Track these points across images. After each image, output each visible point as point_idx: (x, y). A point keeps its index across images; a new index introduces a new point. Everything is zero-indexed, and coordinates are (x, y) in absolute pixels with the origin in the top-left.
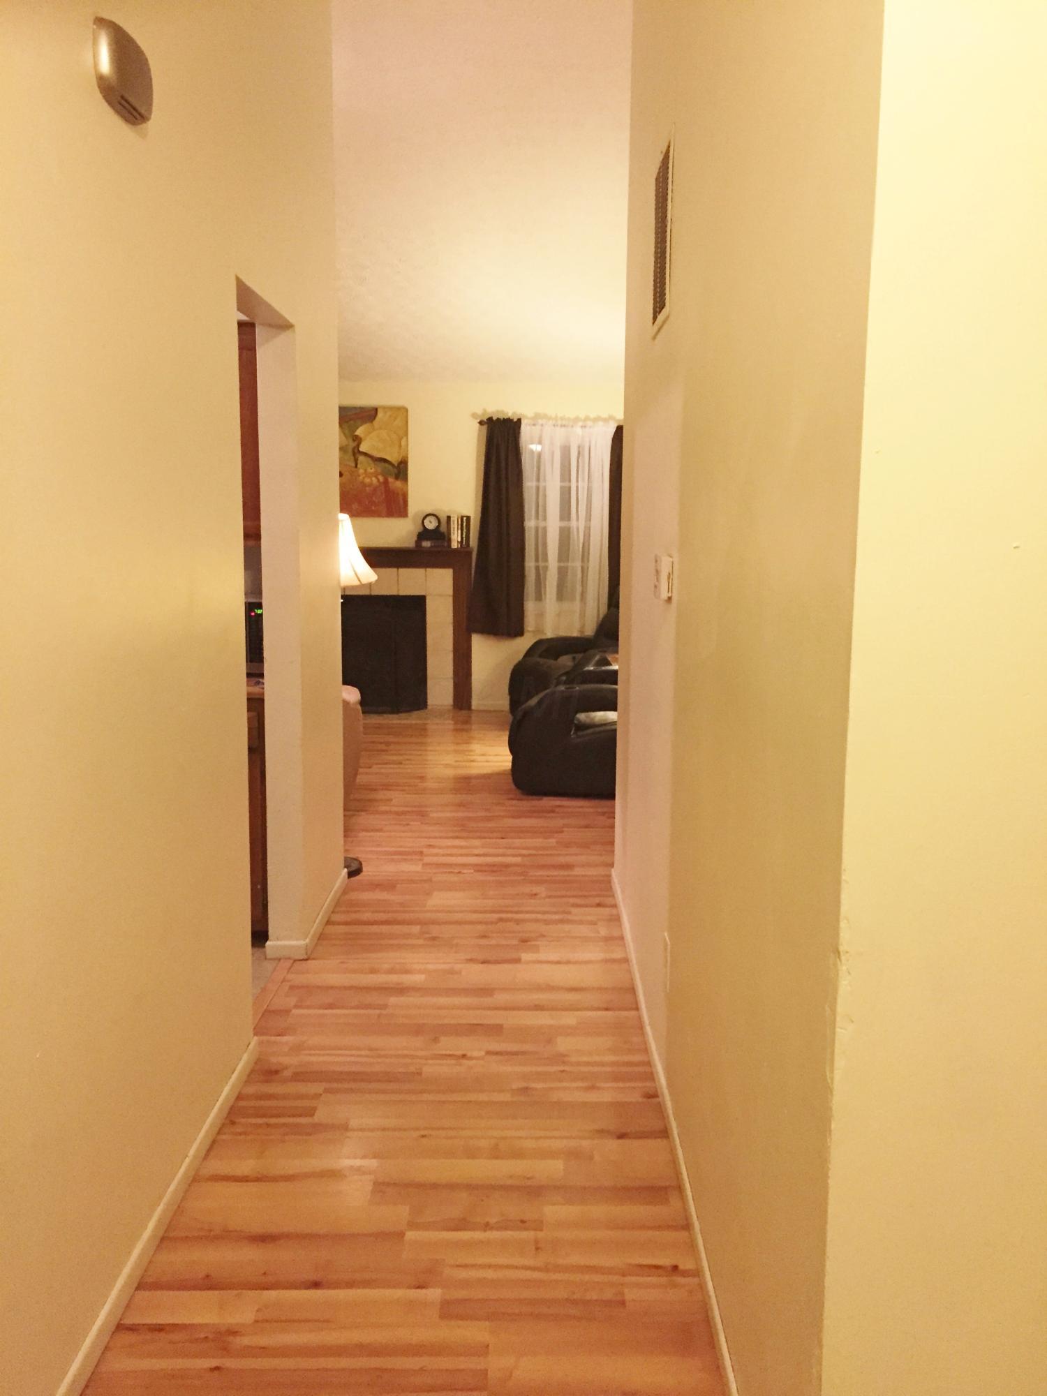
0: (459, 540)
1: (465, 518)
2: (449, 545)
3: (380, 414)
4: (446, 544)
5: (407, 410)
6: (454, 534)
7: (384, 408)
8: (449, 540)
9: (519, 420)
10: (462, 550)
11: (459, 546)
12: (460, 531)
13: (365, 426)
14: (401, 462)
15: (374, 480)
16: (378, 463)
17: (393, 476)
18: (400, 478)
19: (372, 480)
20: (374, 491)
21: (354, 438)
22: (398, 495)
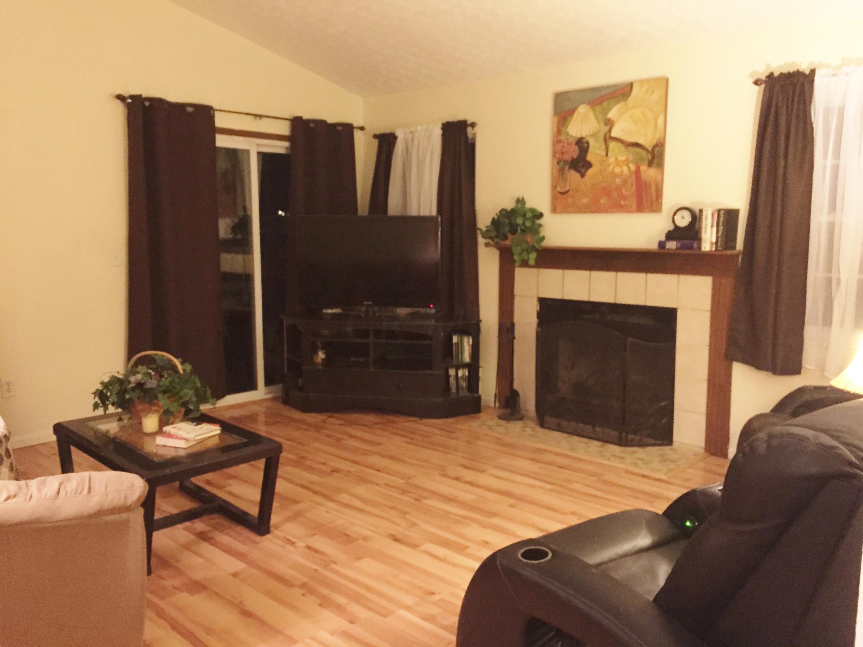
0: (714, 240)
1: (722, 212)
2: (700, 247)
3: (636, 89)
4: (695, 245)
5: (667, 80)
6: (706, 232)
7: (642, 82)
8: (700, 241)
9: (813, 72)
10: (717, 253)
11: (714, 249)
12: (715, 229)
13: (618, 106)
14: (656, 146)
15: (625, 169)
16: (631, 149)
17: (646, 162)
18: (654, 165)
19: (622, 171)
20: (625, 182)
21: (607, 122)
22: (650, 186)
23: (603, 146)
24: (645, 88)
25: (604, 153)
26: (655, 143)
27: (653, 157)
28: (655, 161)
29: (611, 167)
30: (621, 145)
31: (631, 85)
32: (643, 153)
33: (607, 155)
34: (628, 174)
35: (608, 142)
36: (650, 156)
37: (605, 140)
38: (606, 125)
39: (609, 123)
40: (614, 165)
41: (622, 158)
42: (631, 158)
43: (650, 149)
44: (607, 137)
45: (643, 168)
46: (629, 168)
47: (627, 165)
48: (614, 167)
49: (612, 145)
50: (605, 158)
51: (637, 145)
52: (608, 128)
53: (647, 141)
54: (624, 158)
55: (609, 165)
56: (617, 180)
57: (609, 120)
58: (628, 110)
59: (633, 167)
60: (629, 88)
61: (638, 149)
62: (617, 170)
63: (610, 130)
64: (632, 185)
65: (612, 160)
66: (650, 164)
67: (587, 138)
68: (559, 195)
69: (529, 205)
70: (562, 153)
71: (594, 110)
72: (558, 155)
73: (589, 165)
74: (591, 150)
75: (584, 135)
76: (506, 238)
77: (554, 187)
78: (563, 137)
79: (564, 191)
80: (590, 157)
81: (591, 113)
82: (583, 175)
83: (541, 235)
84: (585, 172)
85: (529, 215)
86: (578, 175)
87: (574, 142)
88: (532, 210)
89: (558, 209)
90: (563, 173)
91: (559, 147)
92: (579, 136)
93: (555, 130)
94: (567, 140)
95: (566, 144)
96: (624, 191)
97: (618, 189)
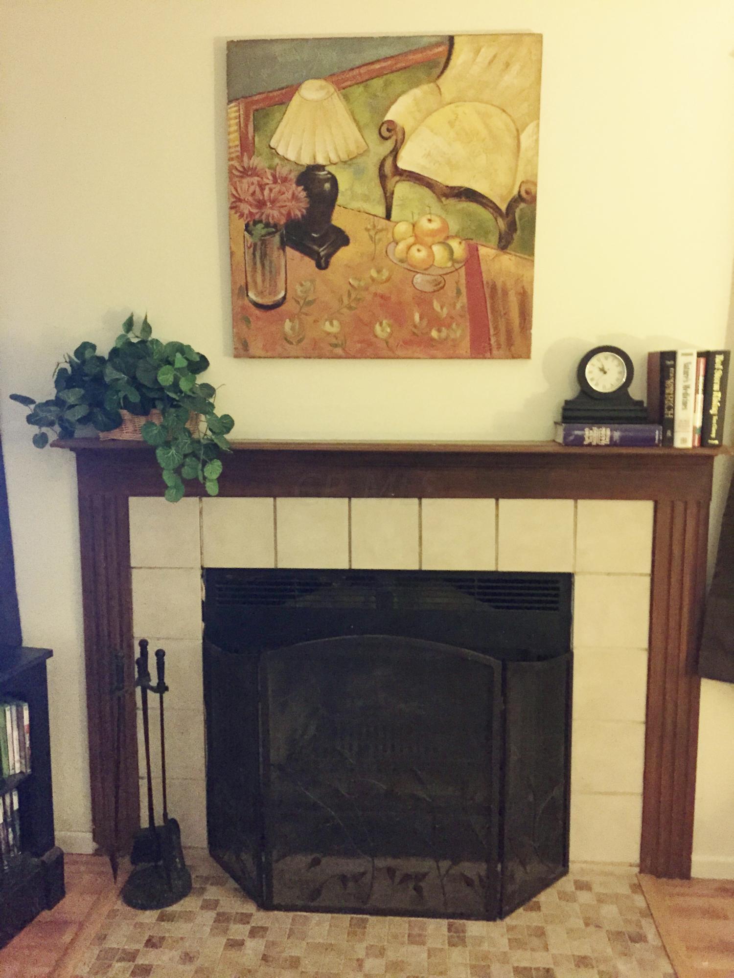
0: (699, 424)
1: (717, 358)
2: (670, 441)
3: (461, 58)
4: (658, 435)
5: (538, 41)
6: (685, 404)
7: (474, 37)
8: (669, 425)
10: (702, 452)
11: (696, 443)
12: (700, 396)
13: (417, 92)
15: (439, 251)
16: (452, 201)
17: (494, 239)
18: (512, 246)
19: (431, 255)
20: (439, 286)
21: (385, 133)
22: (505, 293)
23: (379, 191)
24: (486, 53)
25: (381, 211)
26: (515, 192)
27: (512, 226)
28: (517, 235)
29: (402, 246)
30: (426, 191)
31: (449, 43)
32: (485, 214)
33: (388, 216)
34: (450, 264)
35: (391, 183)
36: (502, 224)
37: (383, 177)
38: (383, 138)
39: (393, 137)
40: (411, 240)
41: (430, 224)
42: (454, 226)
43: (503, 207)
44: (388, 167)
45: (486, 252)
46: (451, 252)
47: (444, 243)
48: (409, 248)
49: (402, 190)
50: (382, 223)
51: (468, 195)
52: (389, 145)
53: (495, 187)
54: (436, 225)
55: (396, 241)
56: (418, 278)
57: (391, 126)
58: (442, 105)
59: (459, 249)
60: (442, 49)
61: (473, 207)
62: (419, 255)
63: (395, 153)
64: (459, 292)
65: (402, 228)
66: (504, 244)
67: (331, 169)
68: (257, 312)
69: (163, 334)
70: (261, 204)
71: (346, 97)
72: (245, 208)
73: (341, 239)
74: (340, 200)
75: (321, 161)
76: (118, 422)
77: (240, 291)
78: (257, 161)
79: (267, 301)
80: (339, 219)
81: (338, 105)
82: (322, 264)
83: (219, 412)
84: (329, 256)
85: (180, 361)
86: (309, 263)
87: (293, 176)
88: (181, 349)
89: (256, 347)
90: (264, 256)
91: (247, 185)
92: (306, 160)
93: (235, 137)
94: (273, 168)
95: (269, 179)
96: (436, 306)
97: (423, 300)
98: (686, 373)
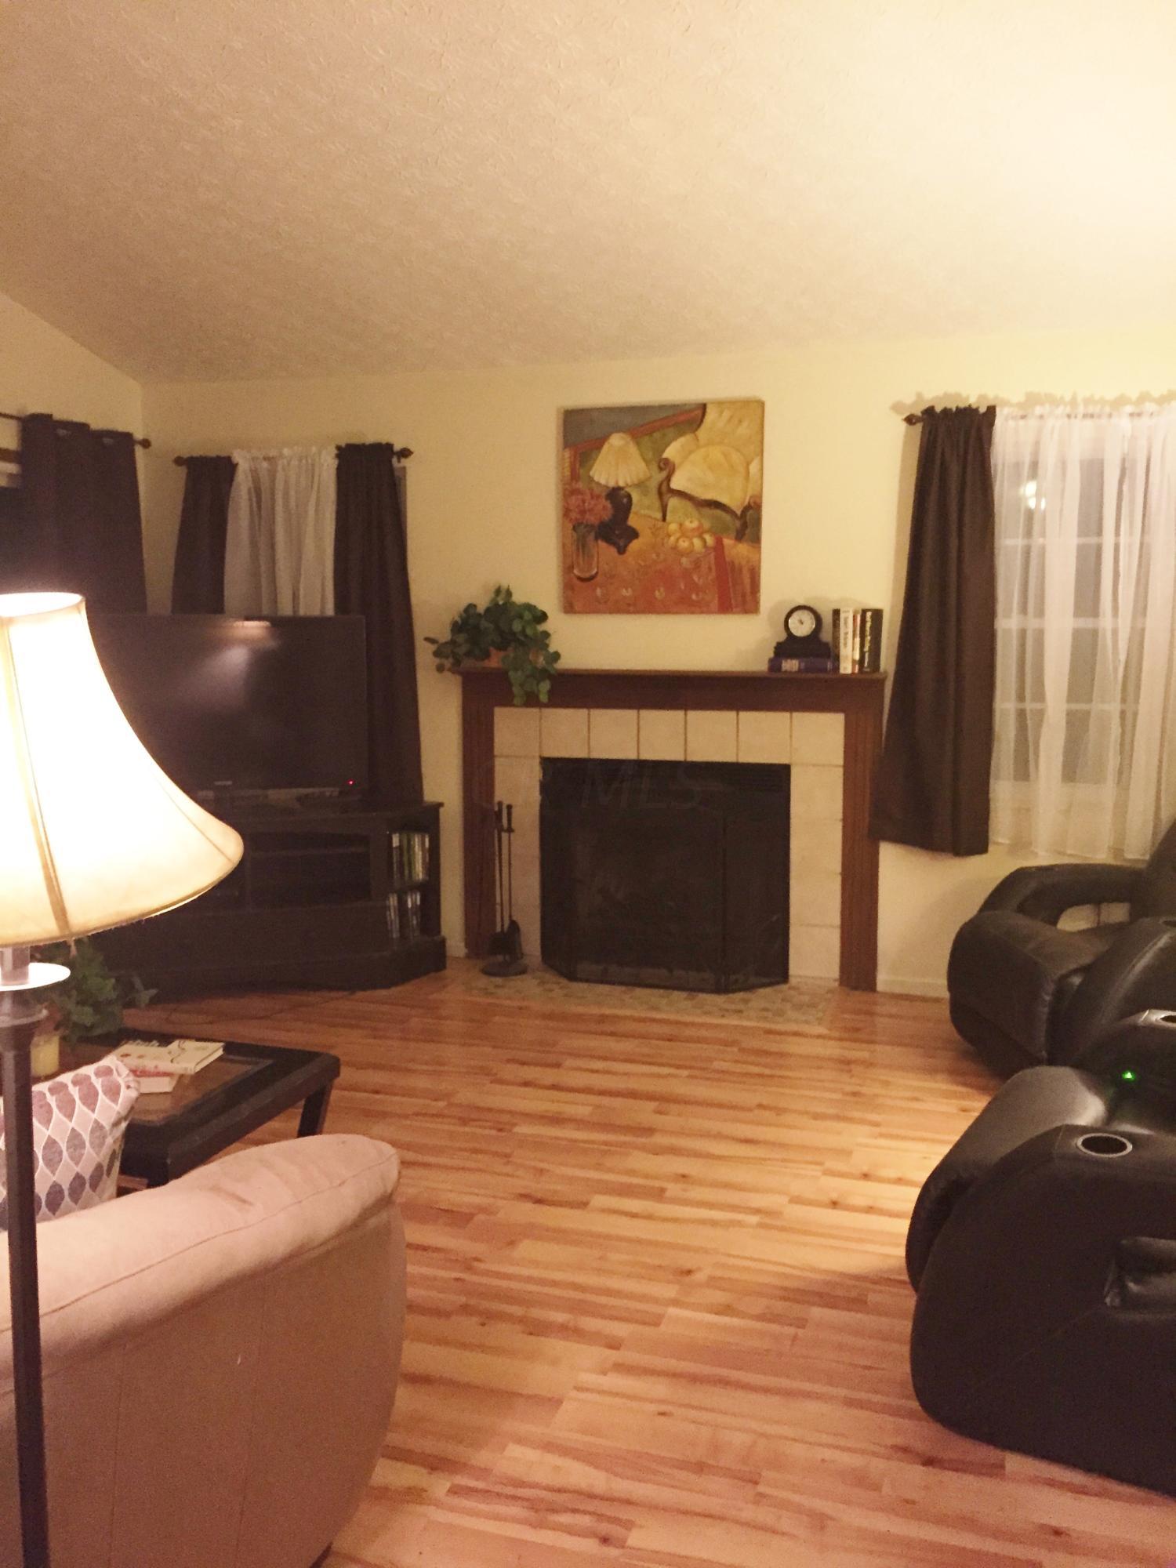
0: (857, 657)
1: (869, 614)
2: (837, 668)
3: (711, 415)
4: (829, 665)
5: (761, 404)
6: (845, 644)
7: (720, 404)
8: (837, 658)
9: (991, 411)
10: (863, 676)
11: (857, 671)
12: (858, 640)
13: (682, 440)
14: (747, 508)
15: (697, 542)
16: (707, 511)
17: (733, 535)
18: (746, 537)
19: (692, 544)
20: (697, 565)
21: (662, 465)
22: (741, 570)
23: (657, 504)
24: (726, 414)
25: (659, 515)
26: (746, 503)
27: (745, 526)
28: (748, 531)
29: (672, 539)
30: (688, 504)
31: (703, 407)
32: (727, 517)
33: (664, 519)
34: (703, 550)
35: (665, 497)
36: (738, 524)
37: (660, 494)
38: (661, 469)
39: (668, 468)
40: (678, 535)
41: (691, 524)
42: (707, 525)
43: (739, 513)
44: (664, 488)
45: (728, 542)
46: (704, 541)
47: (701, 537)
48: (678, 540)
49: (673, 502)
50: (660, 524)
51: (715, 505)
52: (664, 474)
53: (734, 498)
54: (695, 524)
55: (669, 536)
56: (684, 560)
57: (667, 461)
58: (698, 447)
59: (710, 540)
60: (699, 412)
61: (718, 512)
62: (684, 544)
63: (668, 479)
64: (710, 569)
65: (673, 527)
66: (740, 537)
67: (628, 490)
68: (578, 583)
69: (519, 598)
70: (583, 512)
71: (638, 444)
72: (574, 515)
73: (634, 534)
74: (634, 509)
75: (621, 484)
76: (487, 655)
77: (567, 569)
78: (580, 485)
79: (587, 575)
80: (633, 521)
81: (633, 449)
82: (622, 551)
83: (552, 649)
84: (626, 546)
85: (527, 616)
86: (613, 551)
87: (604, 494)
88: (530, 607)
89: (577, 606)
90: (584, 546)
91: (574, 501)
92: (612, 484)
93: (568, 473)
94: (591, 490)
95: (588, 497)
96: (695, 578)
97: (686, 574)
98: (846, 623)
